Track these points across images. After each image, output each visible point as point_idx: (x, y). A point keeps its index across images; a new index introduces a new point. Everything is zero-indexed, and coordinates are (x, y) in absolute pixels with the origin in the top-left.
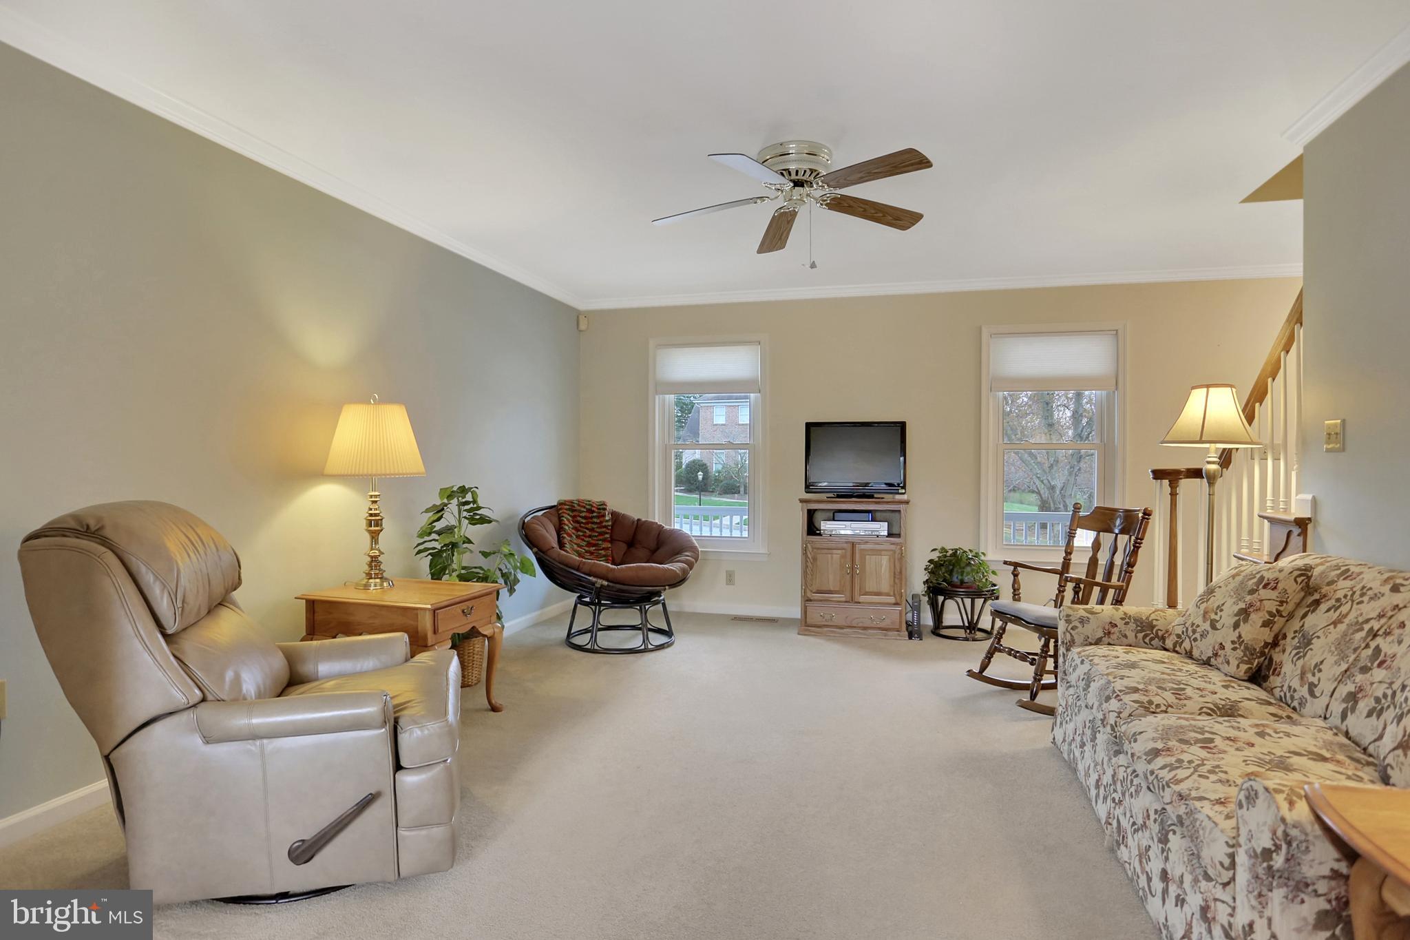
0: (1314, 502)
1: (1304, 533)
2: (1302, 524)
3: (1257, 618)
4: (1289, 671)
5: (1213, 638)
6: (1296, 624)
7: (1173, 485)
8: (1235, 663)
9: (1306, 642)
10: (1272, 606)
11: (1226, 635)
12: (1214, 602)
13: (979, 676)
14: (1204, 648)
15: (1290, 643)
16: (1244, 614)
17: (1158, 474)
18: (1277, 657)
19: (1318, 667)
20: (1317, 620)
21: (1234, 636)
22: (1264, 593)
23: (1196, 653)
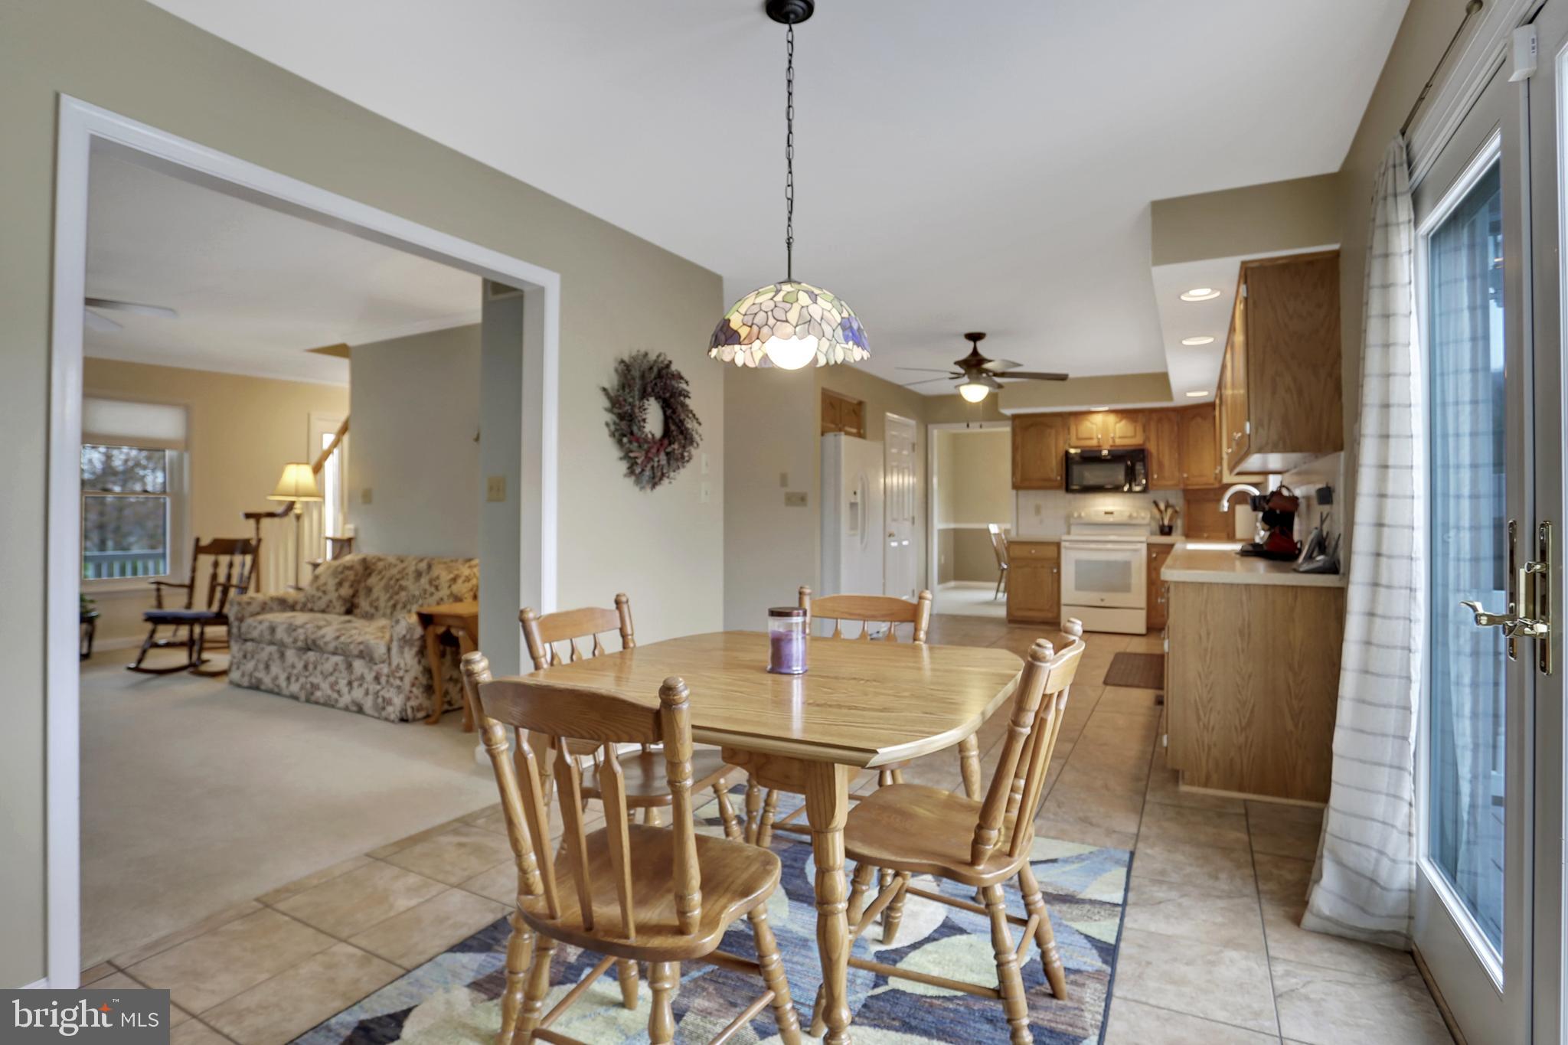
0: (356, 530)
1: (350, 545)
2: (349, 540)
3: (346, 585)
4: (364, 604)
5: (325, 599)
6: (363, 585)
7: (258, 522)
8: (339, 607)
9: (369, 590)
10: (352, 578)
11: (333, 595)
12: (322, 580)
13: (137, 669)
14: (322, 604)
15: (362, 593)
16: (340, 584)
17: (248, 516)
18: (356, 601)
19: (378, 599)
20: (373, 580)
21: (336, 594)
22: (347, 573)
23: (316, 608)
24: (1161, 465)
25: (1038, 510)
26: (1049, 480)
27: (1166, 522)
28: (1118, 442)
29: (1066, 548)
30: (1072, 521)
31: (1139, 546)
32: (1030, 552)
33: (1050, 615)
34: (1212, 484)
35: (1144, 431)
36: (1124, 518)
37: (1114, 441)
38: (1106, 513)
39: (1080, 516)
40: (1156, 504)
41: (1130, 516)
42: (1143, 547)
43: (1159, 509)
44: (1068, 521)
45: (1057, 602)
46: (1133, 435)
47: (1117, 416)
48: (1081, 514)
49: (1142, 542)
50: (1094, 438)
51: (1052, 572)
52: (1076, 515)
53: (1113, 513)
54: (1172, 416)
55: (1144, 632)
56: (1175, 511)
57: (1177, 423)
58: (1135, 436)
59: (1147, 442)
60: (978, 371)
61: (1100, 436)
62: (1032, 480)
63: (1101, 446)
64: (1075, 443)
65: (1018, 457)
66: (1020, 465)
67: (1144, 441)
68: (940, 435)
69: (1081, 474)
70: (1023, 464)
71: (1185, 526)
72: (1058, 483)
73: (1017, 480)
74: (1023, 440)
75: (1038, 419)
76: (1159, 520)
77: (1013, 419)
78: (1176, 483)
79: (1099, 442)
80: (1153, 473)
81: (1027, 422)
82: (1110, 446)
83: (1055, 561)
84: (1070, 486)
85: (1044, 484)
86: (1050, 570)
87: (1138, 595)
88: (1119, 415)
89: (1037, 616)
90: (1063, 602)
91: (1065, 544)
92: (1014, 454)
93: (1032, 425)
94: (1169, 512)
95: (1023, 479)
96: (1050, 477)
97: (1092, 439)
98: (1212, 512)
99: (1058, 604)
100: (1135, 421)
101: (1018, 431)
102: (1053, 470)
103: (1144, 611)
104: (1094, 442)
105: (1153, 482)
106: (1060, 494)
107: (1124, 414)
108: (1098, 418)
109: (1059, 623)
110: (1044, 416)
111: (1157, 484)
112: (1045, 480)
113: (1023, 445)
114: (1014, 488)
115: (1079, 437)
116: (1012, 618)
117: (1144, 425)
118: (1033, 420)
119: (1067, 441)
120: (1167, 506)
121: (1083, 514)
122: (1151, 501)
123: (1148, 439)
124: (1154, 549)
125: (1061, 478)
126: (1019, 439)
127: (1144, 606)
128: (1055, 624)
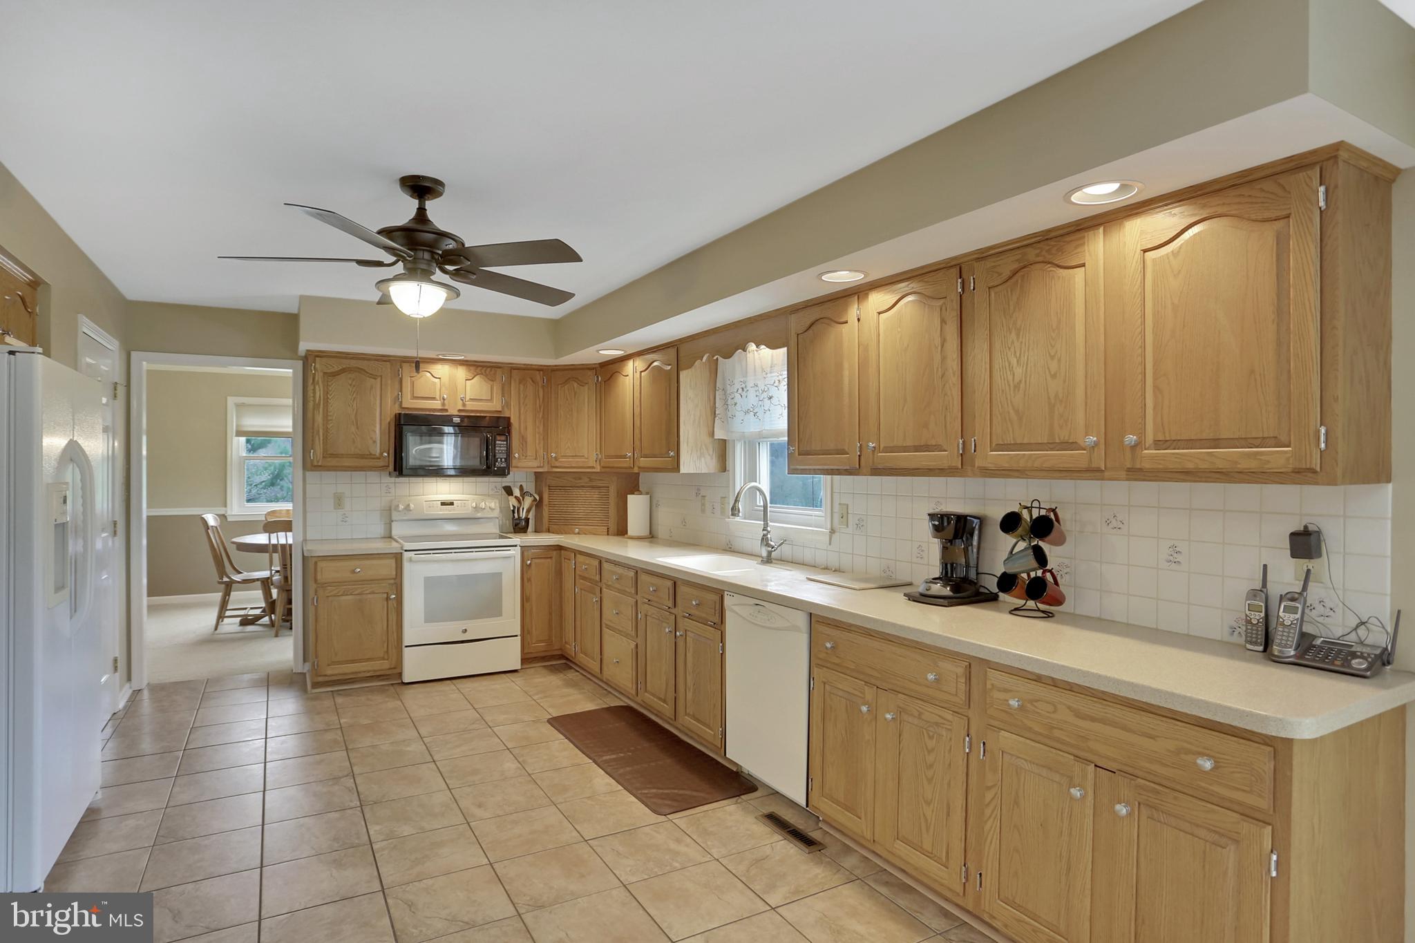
24: (523, 440)
25: (339, 501)
26: (370, 456)
27: (523, 515)
28: (471, 406)
29: (410, 560)
30: (395, 515)
31: (509, 551)
32: (353, 572)
34: (593, 467)
35: (503, 395)
36: (467, 511)
37: (464, 405)
38: (443, 504)
39: (407, 508)
40: (509, 491)
41: (476, 508)
42: (516, 552)
43: (516, 497)
44: (388, 515)
45: (394, 643)
46: (490, 398)
47: (469, 371)
48: (409, 505)
49: (516, 546)
50: (438, 397)
51: (388, 599)
52: (401, 507)
53: (452, 504)
54: (538, 376)
55: (518, 667)
56: (535, 500)
57: (543, 387)
58: (491, 400)
59: (506, 409)
60: (427, 256)
61: (445, 396)
62: (342, 456)
63: (446, 410)
64: (410, 403)
65: (319, 419)
66: (321, 431)
67: (503, 407)
68: (148, 371)
69: (415, 449)
70: (326, 430)
71: (546, 520)
72: (381, 463)
73: (317, 453)
74: (326, 393)
75: (353, 363)
76: (513, 511)
77: (310, 358)
78: (535, 464)
79: (443, 404)
80: (514, 451)
81: (336, 366)
82: (459, 411)
83: (392, 581)
84: (399, 467)
85: (360, 463)
86: (385, 595)
87: (510, 620)
88: (472, 368)
89: (363, 669)
90: (406, 643)
91: (406, 555)
92: (310, 415)
93: (343, 371)
94: (528, 501)
95: (327, 455)
96: (371, 454)
97: (434, 399)
98: (585, 502)
99: (399, 645)
100: (492, 379)
101: (319, 377)
102: (375, 442)
103: (519, 638)
104: (436, 404)
105: (514, 463)
106: (373, 476)
107: (479, 368)
108: (442, 370)
109: (400, 675)
110: (364, 359)
111: (519, 465)
112: (362, 457)
113: (326, 400)
114: (305, 468)
115: (415, 395)
116: (321, 679)
117: (503, 386)
118: (346, 363)
119: (398, 399)
120: (523, 494)
121: (412, 506)
122: (500, 486)
123: (508, 405)
124: (529, 553)
125: (388, 456)
126: (319, 392)
127: (519, 633)
128: (392, 679)
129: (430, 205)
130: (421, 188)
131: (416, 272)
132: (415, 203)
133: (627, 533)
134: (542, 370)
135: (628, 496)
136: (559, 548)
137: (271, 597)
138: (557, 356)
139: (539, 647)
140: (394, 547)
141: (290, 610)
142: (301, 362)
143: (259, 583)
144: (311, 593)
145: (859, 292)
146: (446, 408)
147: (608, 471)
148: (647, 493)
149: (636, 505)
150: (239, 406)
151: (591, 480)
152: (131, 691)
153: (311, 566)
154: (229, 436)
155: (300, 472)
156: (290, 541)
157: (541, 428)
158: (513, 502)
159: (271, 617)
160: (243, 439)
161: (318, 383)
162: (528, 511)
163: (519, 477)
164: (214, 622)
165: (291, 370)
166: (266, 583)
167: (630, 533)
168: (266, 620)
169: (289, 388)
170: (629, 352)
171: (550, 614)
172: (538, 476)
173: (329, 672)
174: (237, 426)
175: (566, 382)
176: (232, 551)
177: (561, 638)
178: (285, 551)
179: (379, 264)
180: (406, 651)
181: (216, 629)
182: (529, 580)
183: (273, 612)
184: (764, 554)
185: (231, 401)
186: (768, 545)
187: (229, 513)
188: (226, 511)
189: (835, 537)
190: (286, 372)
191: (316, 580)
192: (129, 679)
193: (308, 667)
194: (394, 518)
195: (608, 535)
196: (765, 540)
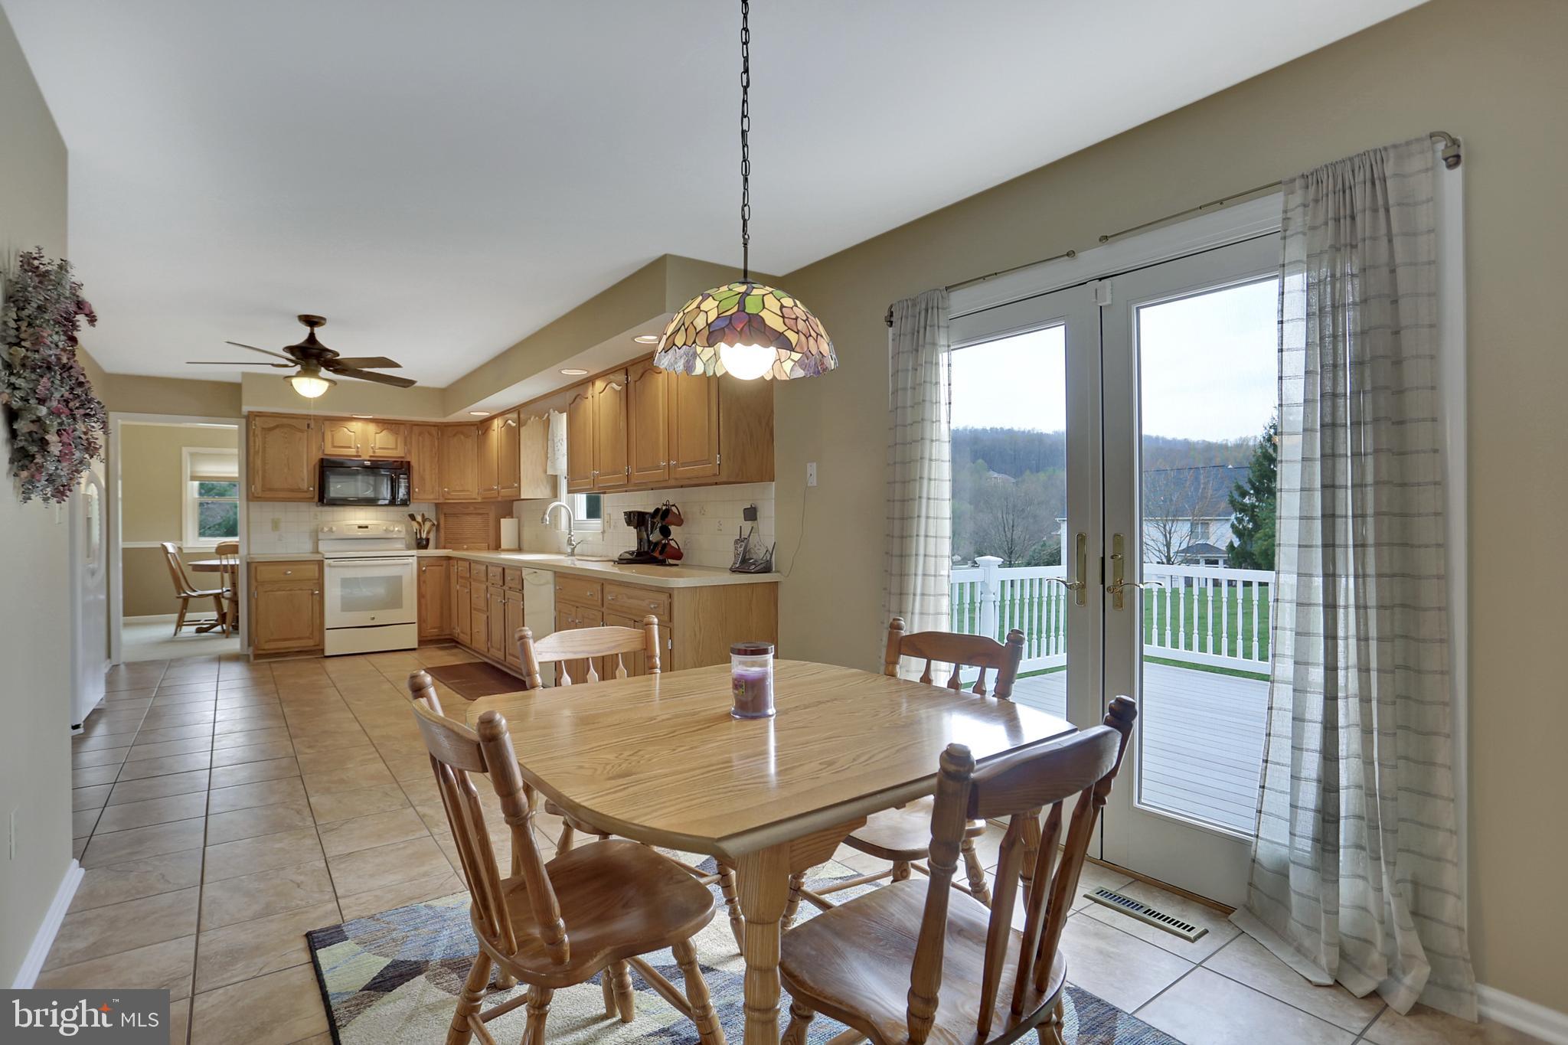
24: (422, 479)
25: (276, 525)
26: (299, 490)
27: (424, 536)
28: (379, 453)
29: (330, 566)
30: (321, 536)
31: (411, 560)
32: (285, 574)
33: (311, 643)
34: (475, 499)
35: (405, 444)
36: (379, 533)
37: (374, 452)
38: (360, 527)
39: (331, 530)
40: (412, 517)
41: (386, 530)
42: (414, 561)
43: (418, 522)
44: (316, 537)
45: (319, 627)
46: (394, 447)
47: (378, 426)
48: (331, 528)
49: (413, 556)
50: (353, 447)
51: (313, 594)
52: (326, 529)
53: (367, 527)
54: (434, 431)
55: (416, 646)
56: (434, 525)
57: (438, 439)
58: (396, 448)
59: (408, 455)
60: (315, 362)
61: (359, 446)
62: (276, 490)
63: (360, 456)
64: (330, 451)
65: (259, 462)
66: (260, 473)
67: (406, 454)
68: (122, 425)
69: (337, 487)
70: (264, 471)
71: (442, 539)
72: (308, 495)
73: (256, 489)
74: (264, 443)
75: (285, 421)
76: (416, 533)
77: (250, 417)
78: (432, 497)
79: (357, 452)
80: (415, 487)
81: (272, 423)
82: (371, 456)
83: (316, 581)
84: (323, 498)
85: (291, 496)
86: (310, 592)
87: (410, 610)
88: (380, 425)
89: (294, 645)
90: (327, 626)
91: (326, 561)
92: (251, 459)
93: (277, 427)
94: (428, 525)
95: (265, 489)
96: (300, 489)
97: (350, 447)
98: (471, 524)
99: (321, 629)
100: (396, 433)
101: (258, 432)
102: (303, 480)
103: (416, 625)
104: (352, 452)
105: (415, 496)
106: (303, 506)
107: (384, 424)
108: (357, 426)
109: (323, 650)
110: (293, 418)
111: (420, 497)
112: (292, 490)
113: (264, 448)
114: (248, 499)
115: (335, 444)
116: (260, 652)
117: (405, 438)
118: (279, 421)
119: (321, 448)
120: (424, 520)
121: (334, 529)
122: (406, 514)
123: (410, 452)
124: (423, 563)
125: (313, 490)
126: (259, 441)
127: (416, 620)
128: (316, 652)
129: (317, 330)
130: (311, 321)
131: (308, 371)
132: (308, 329)
133: (500, 547)
134: (437, 426)
135: (502, 520)
136: (449, 558)
137: (222, 610)
138: (445, 416)
139: (432, 632)
140: (318, 557)
141: (238, 617)
142: (244, 421)
143: (212, 597)
144: (253, 589)
145: (590, 380)
146: (360, 454)
147: (487, 502)
148: (517, 517)
149: (507, 526)
150: (192, 455)
151: (476, 508)
152: (111, 665)
153: (253, 570)
154: (184, 481)
155: (245, 503)
156: (238, 563)
157: (437, 471)
158: (415, 525)
159: (222, 627)
160: (196, 484)
161: (257, 435)
162: (428, 533)
163: (421, 507)
164: (173, 631)
165: (236, 426)
166: (218, 597)
167: (502, 547)
168: (218, 628)
169: (235, 439)
170: (493, 414)
171: (442, 607)
172: (437, 505)
173: (266, 647)
174: (191, 472)
175: (455, 435)
176: (188, 572)
177: (450, 625)
178: (233, 569)
179: (286, 366)
180: (327, 633)
181: (175, 634)
182: (424, 582)
183: (224, 622)
184: (569, 551)
185: (185, 450)
186: (571, 544)
187: (184, 546)
188: (182, 545)
189: (606, 535)
190: (233, 427)
191: (256, 580)
192: (109, 656)
193: (251, 648)
194: (320, 537)
195: (489, 549)
196: (570, 542)
